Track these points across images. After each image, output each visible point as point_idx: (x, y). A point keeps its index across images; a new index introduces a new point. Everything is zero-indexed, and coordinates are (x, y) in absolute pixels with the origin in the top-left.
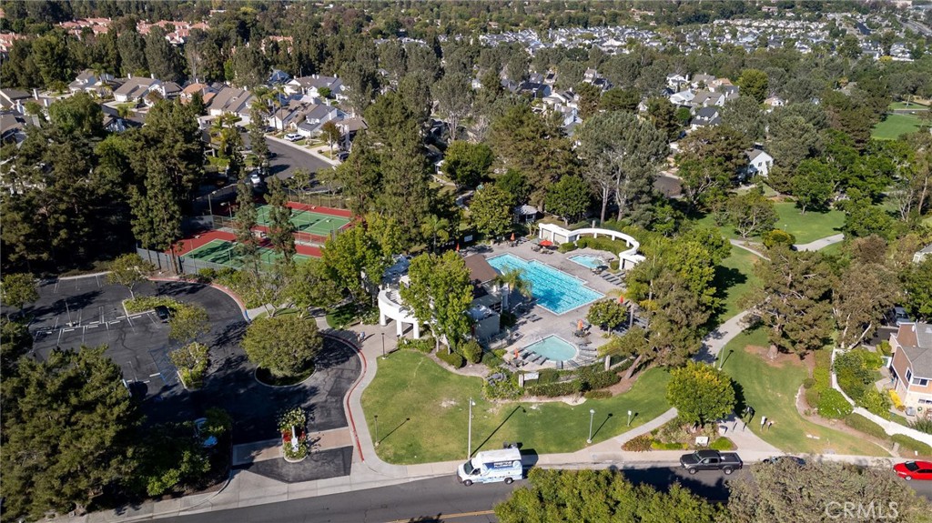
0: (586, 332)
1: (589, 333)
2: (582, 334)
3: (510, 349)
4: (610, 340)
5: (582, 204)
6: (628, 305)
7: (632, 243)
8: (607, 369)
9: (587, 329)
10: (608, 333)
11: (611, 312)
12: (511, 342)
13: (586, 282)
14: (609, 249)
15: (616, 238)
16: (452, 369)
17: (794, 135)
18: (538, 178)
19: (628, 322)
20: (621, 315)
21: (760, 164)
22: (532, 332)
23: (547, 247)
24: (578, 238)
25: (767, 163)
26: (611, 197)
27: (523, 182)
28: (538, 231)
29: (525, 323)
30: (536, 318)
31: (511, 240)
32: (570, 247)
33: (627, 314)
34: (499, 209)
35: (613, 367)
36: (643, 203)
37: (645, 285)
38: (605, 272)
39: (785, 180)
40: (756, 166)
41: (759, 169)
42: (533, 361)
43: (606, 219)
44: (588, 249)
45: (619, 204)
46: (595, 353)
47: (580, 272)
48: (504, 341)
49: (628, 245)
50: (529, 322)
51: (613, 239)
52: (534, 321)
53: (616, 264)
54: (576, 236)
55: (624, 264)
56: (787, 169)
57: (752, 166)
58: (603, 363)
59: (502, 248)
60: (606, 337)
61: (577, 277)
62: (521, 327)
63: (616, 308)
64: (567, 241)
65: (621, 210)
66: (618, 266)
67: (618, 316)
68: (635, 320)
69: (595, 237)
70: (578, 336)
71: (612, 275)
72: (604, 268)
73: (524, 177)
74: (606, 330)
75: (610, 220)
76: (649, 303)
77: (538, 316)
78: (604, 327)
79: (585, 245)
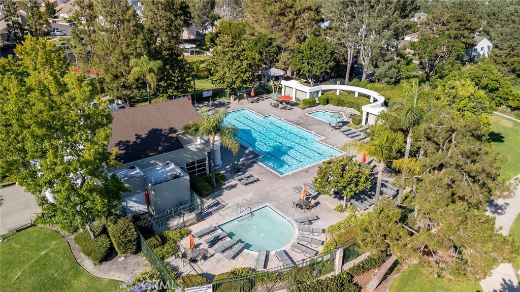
0: (313, 202)
1: (317, 204)
2: (307, 203)
3: (197, 228)
4: (346, 214)
5: (327, 63)
6: (372, 165)
7: (377, 97)
8: (337, 272)
9: (315, 197)
10: (343, 202)
11: (347, 175)
12: (201, 217)
13: (323, 138)
14: (352, 105)
15: (360, 94)
16: (88, 264)
17: (514, 22)
18: (283, 38)
19: (373, 188)
20: (363, 179)
21: (482, 49)
22: (239, 200)
23: (288, 103)
24: (320, 95)
25: (489, 47)
26: (356, 57)
27: (270, 44)
28: (280, 88)
29: (234, 186)
30: (251, 179)
31: (251, 96)
32: (311, 103)
33: (372, 179)
34: (238, 63)
35: (349, 265)
36: (388, 61)
37: (400, 135)
38: (345, 128)
39: (505, 61)
40: (479, 50)
41: (481, 53)
42: (223, 251)
43: (350, 80)
44: (330, 106)
45: (363, 63)
46: (322, 237)
47: (317, 127)
48: (193, 215)
49: (372, 100)
50: (240, 186)
51: (356, 95)
52: (246, 184)
53: (358, 118)
54: (318, 92)
55: (367, 119)
56: (507, 51)
57: (476, 50)
58: (332, 260)
59: (242, 104)
60: (341, 210)
61: (313, 132)
62: (226, 192)
63: (356, 169)
64: (308, 97)
65: (365, 70)
66: (360, 121)
67: (358, 181)
68: (383, 185)
69: (338, 93)
70: (301, 207)
71: (354, 130)
72: (345, 123)
73: (271, 39)
74: (341, 198)
75: (354, 80)
76: (405, 163)
77: (256, 177)
78: (338, 195)
79: (327, 102)
